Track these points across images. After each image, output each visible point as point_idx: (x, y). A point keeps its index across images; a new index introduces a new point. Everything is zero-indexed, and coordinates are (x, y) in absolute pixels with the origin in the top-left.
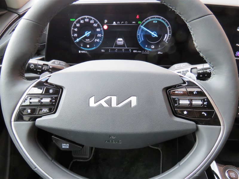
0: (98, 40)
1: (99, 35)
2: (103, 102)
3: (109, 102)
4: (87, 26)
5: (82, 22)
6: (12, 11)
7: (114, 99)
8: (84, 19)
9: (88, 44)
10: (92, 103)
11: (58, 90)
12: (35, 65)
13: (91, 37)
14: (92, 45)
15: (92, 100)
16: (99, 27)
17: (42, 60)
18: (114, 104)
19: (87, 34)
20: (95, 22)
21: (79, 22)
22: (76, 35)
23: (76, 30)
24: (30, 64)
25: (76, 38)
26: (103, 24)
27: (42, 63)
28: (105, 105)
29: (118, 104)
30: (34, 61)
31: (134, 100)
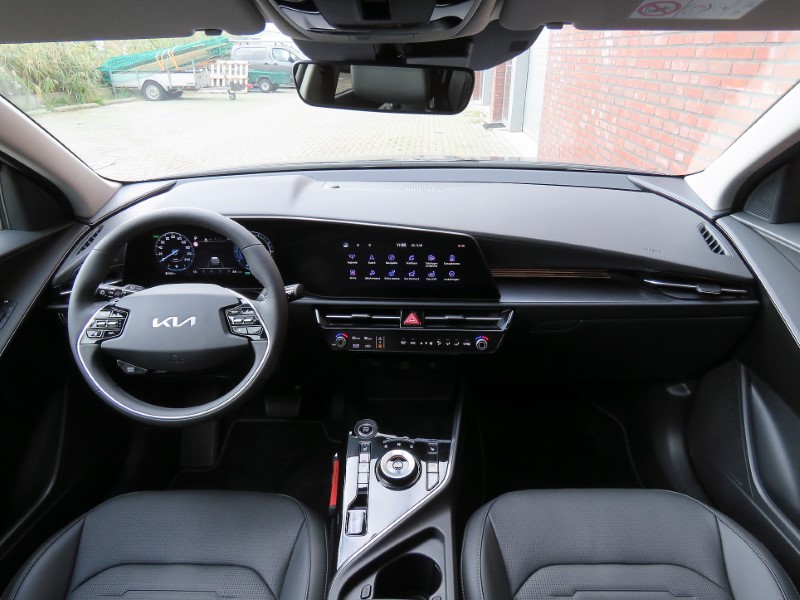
0: (189, 259)
1: (189, 254)
2: (165, 323)
3: (171, 322)
4: (173, 244)
5: (167, 239)
6: (84, 221)
7: (175, 319)
8: (169, 236)
9: (176, 264)
10: (155, 324)
11: (125, 313)
12: (107, 291)
13: (178, 256)
14: (181, 265)
15: (155, 321)
16: (188, 244)
17: (115, 285)
18: (175, 324)
19: (175, 252)
20: (183, 239)
21: (164, 239)
22: (161, 254)
23: (161, 248)
24: (100, 290)
25: (161, 257)
26: (193, 241)
27: (114, 288)
28: (167, 325)
29: (179, 323)
30: (103, 287)
31: (193, 320)
